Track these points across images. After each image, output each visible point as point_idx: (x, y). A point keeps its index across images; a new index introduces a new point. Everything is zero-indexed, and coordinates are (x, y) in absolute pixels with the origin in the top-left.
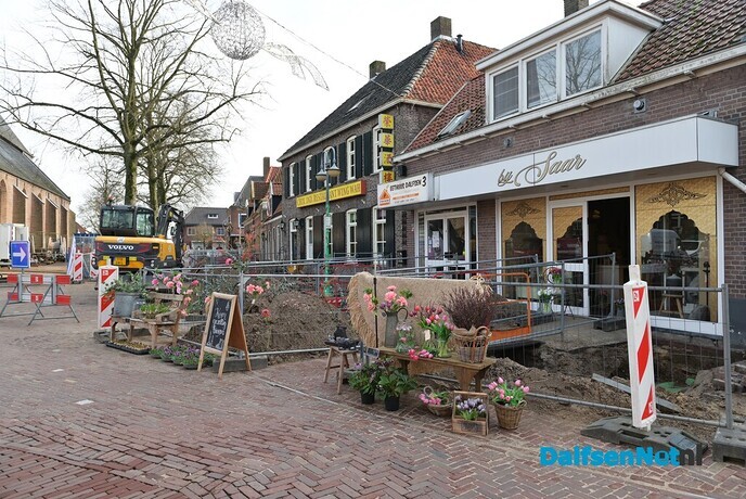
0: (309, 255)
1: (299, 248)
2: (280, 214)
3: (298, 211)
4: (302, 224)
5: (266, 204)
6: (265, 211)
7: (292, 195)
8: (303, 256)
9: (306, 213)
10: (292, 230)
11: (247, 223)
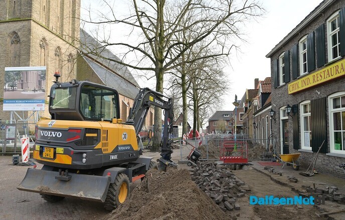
0: (306, 146)
1: (291, 136)
2: (270, 104)
3: (290, 98)
4: (295, 110)
5: (257, 102)
6: (256, 107)
7: (282, 83)
8: (297, 145)
9: (299, 99)
10: (282, 118)
11: (244, 118)
